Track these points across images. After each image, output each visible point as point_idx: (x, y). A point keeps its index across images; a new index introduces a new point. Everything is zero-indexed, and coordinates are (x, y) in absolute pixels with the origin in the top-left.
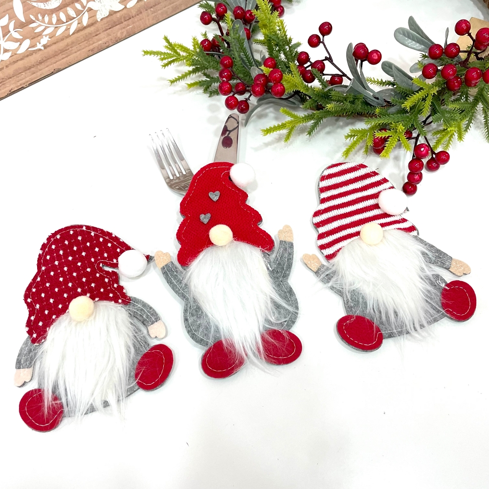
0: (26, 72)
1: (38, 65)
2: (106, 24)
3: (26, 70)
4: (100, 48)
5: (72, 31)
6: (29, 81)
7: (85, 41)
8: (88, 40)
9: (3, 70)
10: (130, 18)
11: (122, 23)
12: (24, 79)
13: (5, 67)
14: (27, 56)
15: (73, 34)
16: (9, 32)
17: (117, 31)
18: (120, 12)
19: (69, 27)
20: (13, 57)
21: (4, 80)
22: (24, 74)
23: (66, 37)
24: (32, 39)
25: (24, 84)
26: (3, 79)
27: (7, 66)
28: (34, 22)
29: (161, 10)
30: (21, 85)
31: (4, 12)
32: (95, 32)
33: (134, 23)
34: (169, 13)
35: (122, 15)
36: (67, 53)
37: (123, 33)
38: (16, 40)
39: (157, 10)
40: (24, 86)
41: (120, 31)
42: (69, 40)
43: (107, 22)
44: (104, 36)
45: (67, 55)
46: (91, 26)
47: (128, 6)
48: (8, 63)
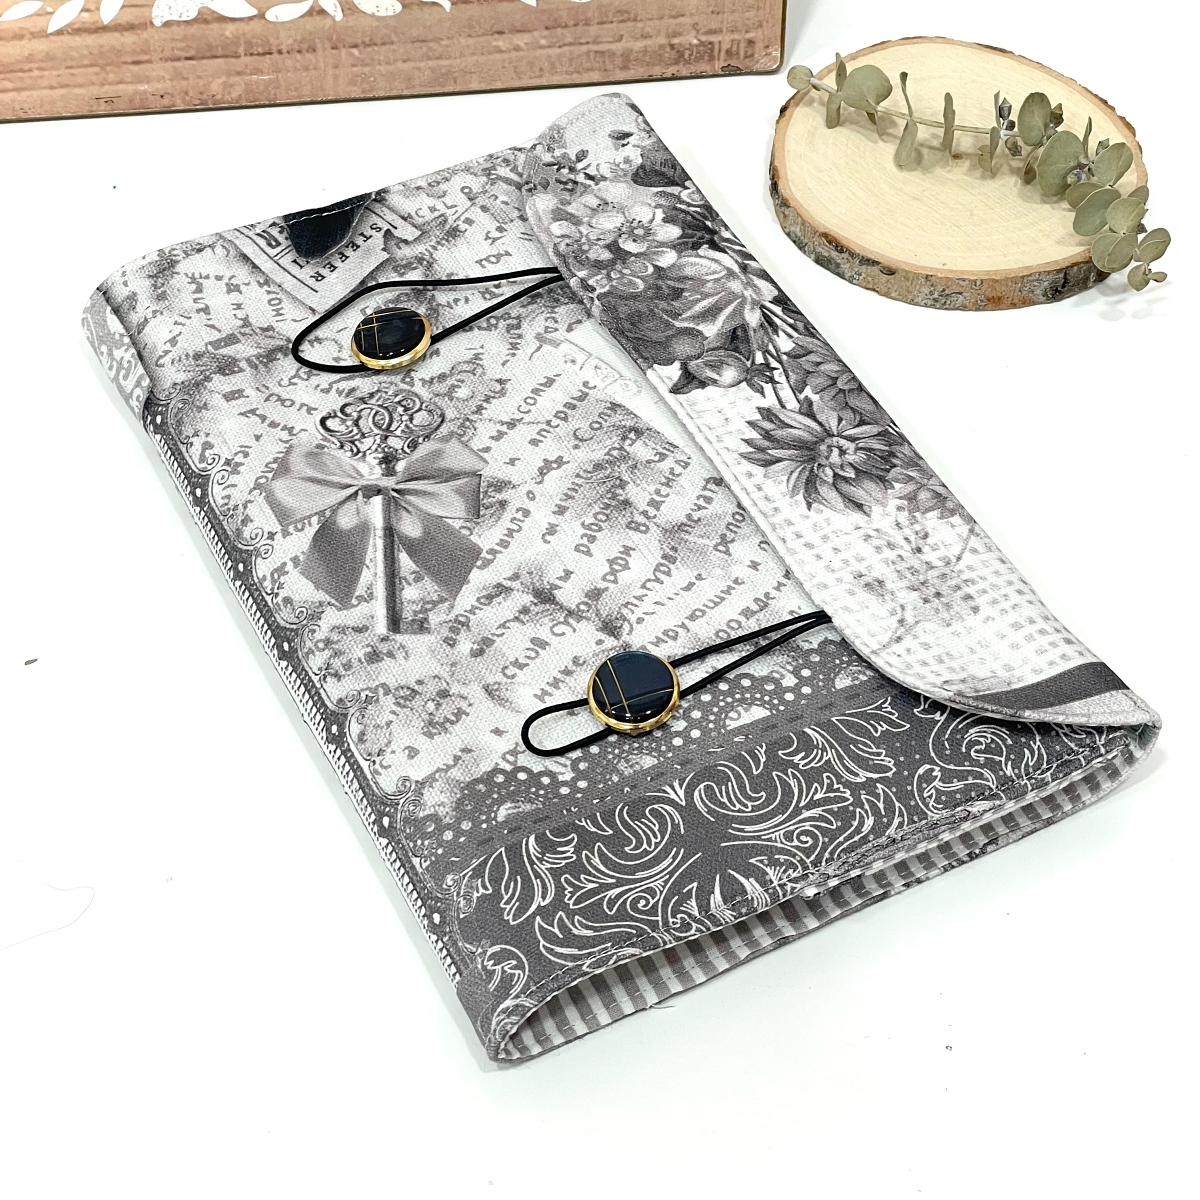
2: (182, 40)
4: (137, 103)
5: (55, 24)
7: (91, 65)
8: (103, 67)
10: (271, 54)
11: (239, 56)
15: (59, 32)
17: (213, 77)
18: (237, 24)
19: (50, 10)
23: (32, 33)
29: (388, 63)
32: (134, 52)
33: (279, 71)
34: (417, 82)
35: (244, 34)
36: (22, 79)
37: (231, 86)
39: (373, 60)
41: (224, 79)
42: (39, 46)
43: (185, 38)
44: (162, 73)
45: (18, 85)
46: (127, 30)
47: (270, 15)
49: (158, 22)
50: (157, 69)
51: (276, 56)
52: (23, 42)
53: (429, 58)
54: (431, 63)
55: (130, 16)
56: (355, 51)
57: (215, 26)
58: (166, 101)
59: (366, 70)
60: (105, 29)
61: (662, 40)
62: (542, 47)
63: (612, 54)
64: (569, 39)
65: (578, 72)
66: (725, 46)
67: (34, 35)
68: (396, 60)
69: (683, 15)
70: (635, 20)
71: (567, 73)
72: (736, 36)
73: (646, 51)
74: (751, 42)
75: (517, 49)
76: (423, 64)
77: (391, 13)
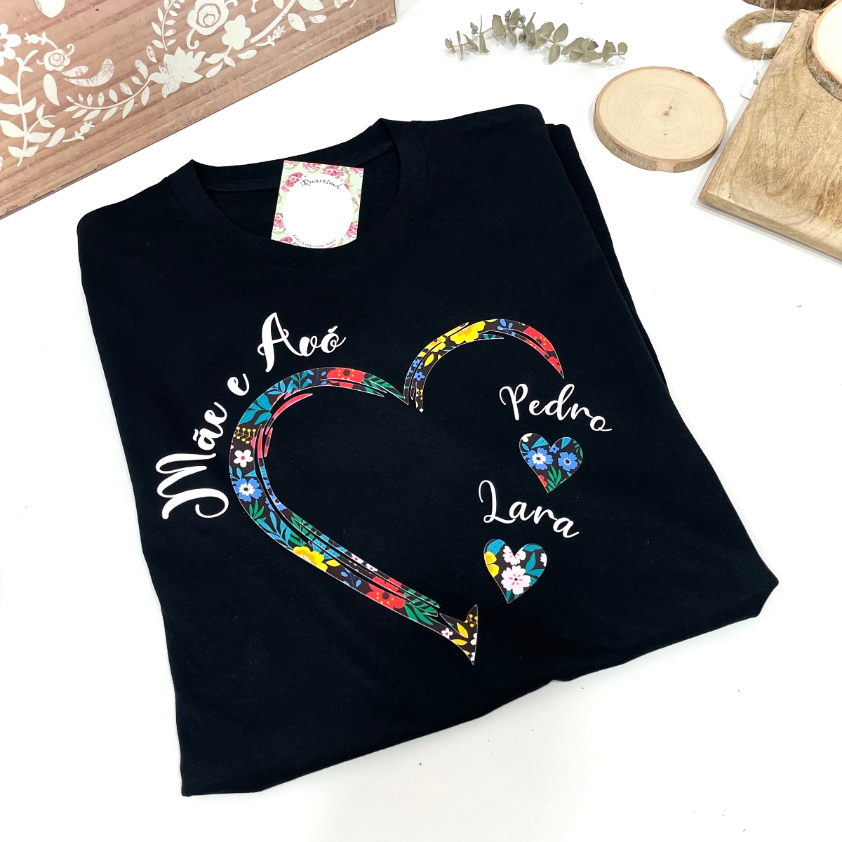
0: (58, 170)
2: (176, 100)
4: (165, 132)
5: (125, 114)
6: (61, 182)
7: (144, 125)
8: (148, 124)
10: (211, 91)
11: (199, 98)
14: (61, 150)
15: (128, 117)
16: (37, 119)
17: (191, 110)
18: (196, 84)
19: (121, 109)
20: (40, 152)
21: (26, 183)
22: (55, 173)
24: (68, 127)
27: (31, 165)
28: (72, 104)
29: (256, 77)
30: (50, 188)
31: (30, 94)
32: (158, 113)
33: (215, 97)
35: (199, 87)
36: (117, 142)
37: (199, 111)
38: (45, 130)
39: (250, 78)
40: (55, 189)
41: (195, 109)
42: (121, 126)
44: (171, 117)
45: (117, 145)
46: (154, 105)
47: (208, 76)
48: (33, 160)
49: (165, 96)
50: (169, 116)
51: (214, 92)
52: (114, 127)
53: (270, 68)
54: (272, 70)
55: (154, 98)
56: (243, 77)
57: (187, 89)
58: (175, 128)
59: (248, 83)
60: (145, 108)
61: (353, 26)
62: (311, 47)
63: (336, 39)
64: (320, 39)
65: (325, 52)
66: (376, 20)
67: (118, 122)
68: (258, 75)
69: (358, 13)
70: (343, 22)
71: (322, 53)
72: (379, 14)
73: (348, 33)
74: (384, 14)
75: (302, 51)
76: (268, 72)
77: (253, 56)
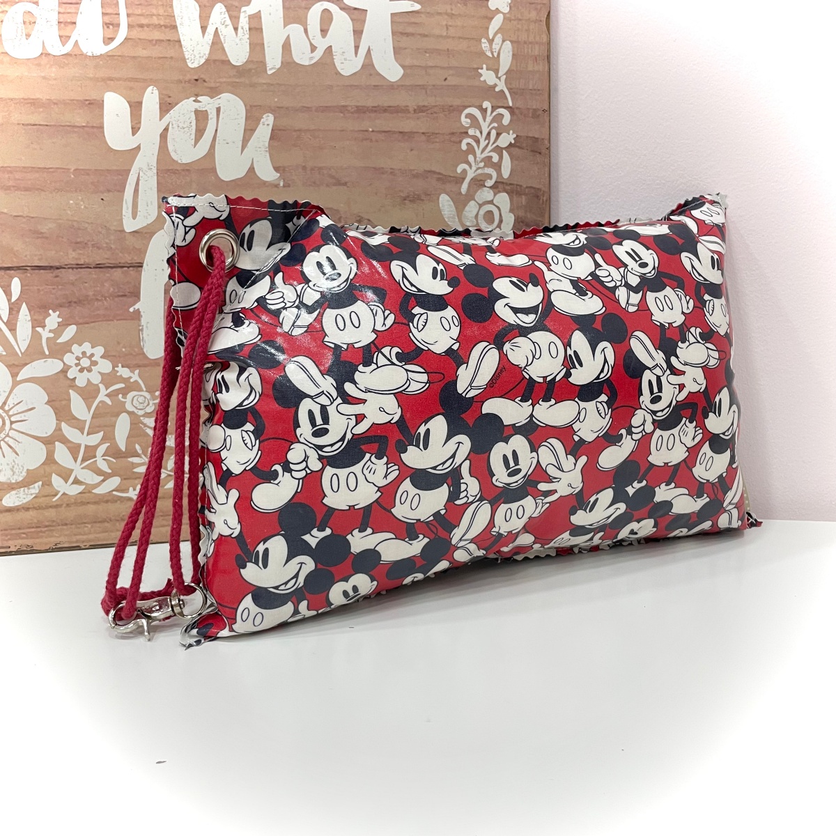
0: (94, 524)
1: (118, 520)
3: (95, 522)
6: (93, 540)
9: (59, 509)
12: (85, 534)
13: (64, 505)
14: (107, 502)
16: (95, 457)
20: (83, 495)
21: (54, 524)
22: (89, 526)
24: (125, 479)
25: (83, 542)
26: (54, 521)
27: (68, 505)
28: (138, 456)
30: (77, 542)
31: (99, 427)
38: (99, 472)
40: (82, 545)
48: (73, 500)
